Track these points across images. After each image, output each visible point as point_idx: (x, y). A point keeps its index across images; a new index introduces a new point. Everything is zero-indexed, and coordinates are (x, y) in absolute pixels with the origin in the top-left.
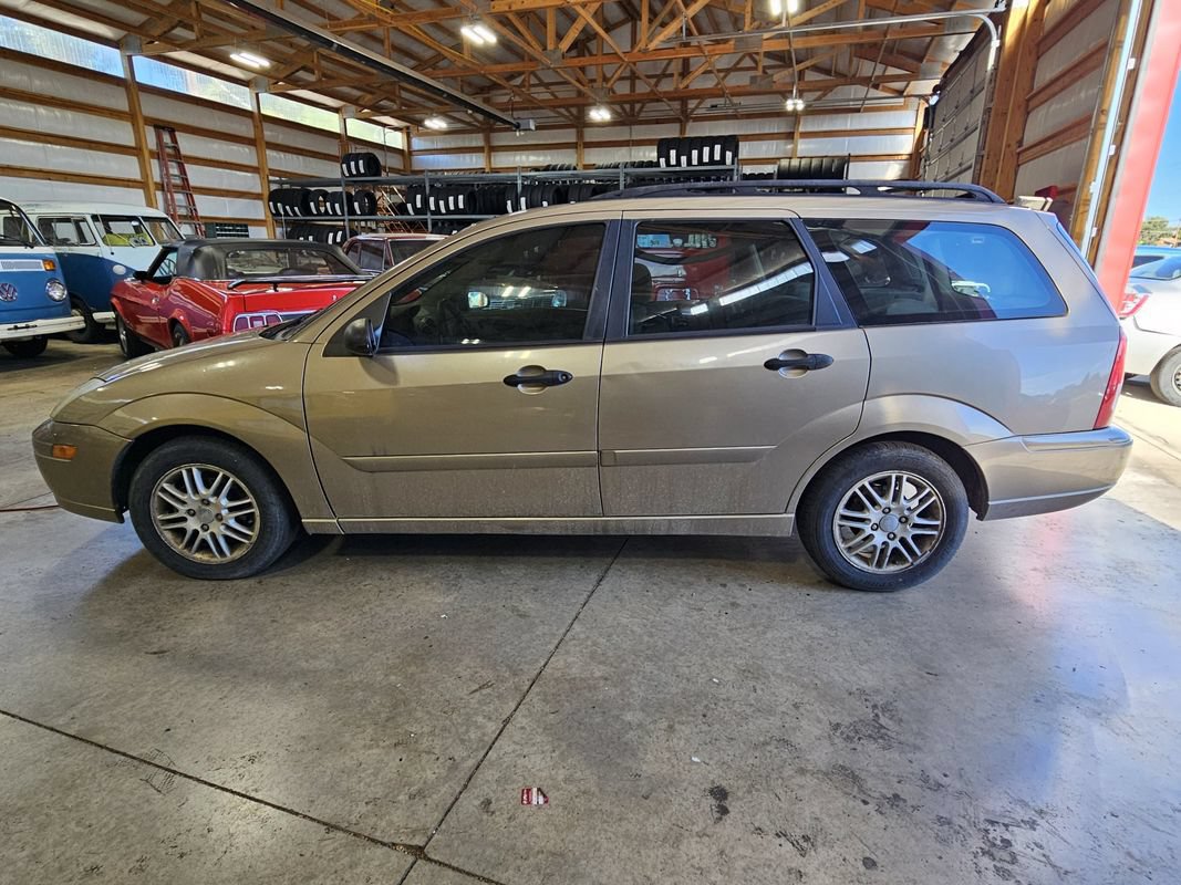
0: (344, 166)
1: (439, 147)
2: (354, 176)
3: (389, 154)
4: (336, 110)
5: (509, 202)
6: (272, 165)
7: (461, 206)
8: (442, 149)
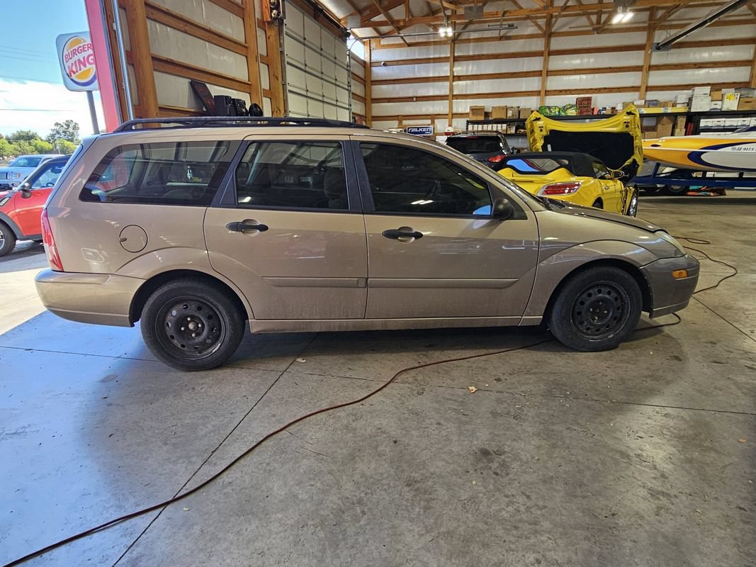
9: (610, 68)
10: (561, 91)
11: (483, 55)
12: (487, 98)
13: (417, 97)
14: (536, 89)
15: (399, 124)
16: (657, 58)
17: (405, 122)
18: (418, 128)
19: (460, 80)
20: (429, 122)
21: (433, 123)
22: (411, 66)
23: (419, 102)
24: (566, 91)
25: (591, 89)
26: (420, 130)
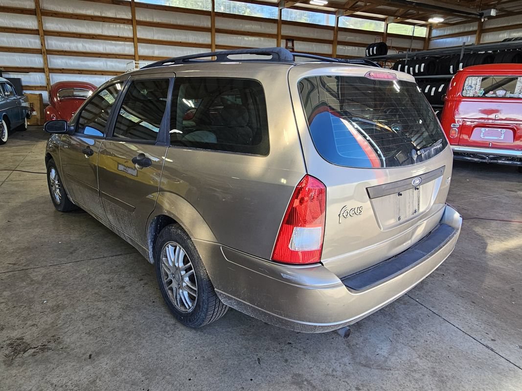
0: (367, 51)
1: (448, 33)
2: (372, 56)
3: (414, 41)
4: (383, 20)
5: (452, 67)
6: (339, 53)
7: (422, 70)
8: (449, 35)
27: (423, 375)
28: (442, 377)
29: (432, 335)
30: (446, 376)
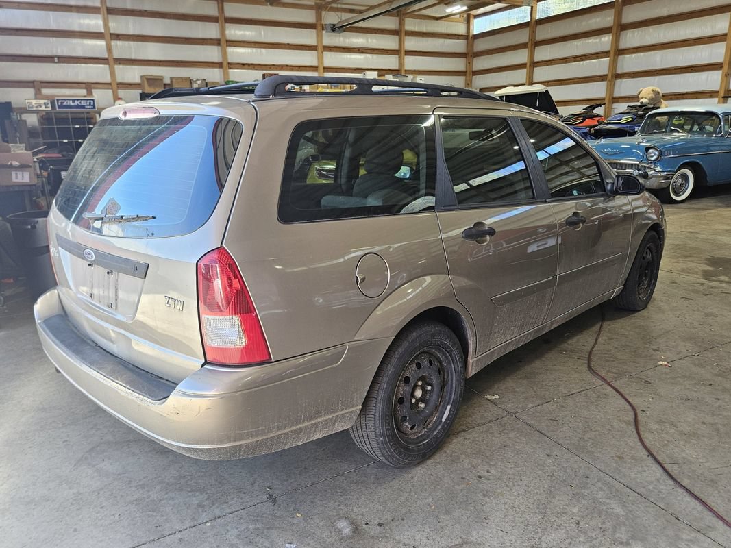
9: (288, 44)
10: (244, 65)
11: (146, 11)
12: (159, 65)
13: (59, 57)
14: (216, 60)
15: (36, 94)
16: (329, 39)
17: (45, 91)
18: (74, 101)
19: (119, 40)
20: (83, 92)
21: (90, 93)
22: (43, 13)
23: (61, 64)
24: (249, 65)
25: (274, 65)
26: (76, 103)
27: (49, 489)
28: (35, 505)
29: (112, 517)
30: (34, 509)
